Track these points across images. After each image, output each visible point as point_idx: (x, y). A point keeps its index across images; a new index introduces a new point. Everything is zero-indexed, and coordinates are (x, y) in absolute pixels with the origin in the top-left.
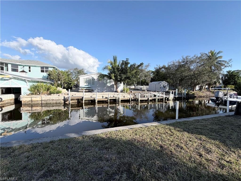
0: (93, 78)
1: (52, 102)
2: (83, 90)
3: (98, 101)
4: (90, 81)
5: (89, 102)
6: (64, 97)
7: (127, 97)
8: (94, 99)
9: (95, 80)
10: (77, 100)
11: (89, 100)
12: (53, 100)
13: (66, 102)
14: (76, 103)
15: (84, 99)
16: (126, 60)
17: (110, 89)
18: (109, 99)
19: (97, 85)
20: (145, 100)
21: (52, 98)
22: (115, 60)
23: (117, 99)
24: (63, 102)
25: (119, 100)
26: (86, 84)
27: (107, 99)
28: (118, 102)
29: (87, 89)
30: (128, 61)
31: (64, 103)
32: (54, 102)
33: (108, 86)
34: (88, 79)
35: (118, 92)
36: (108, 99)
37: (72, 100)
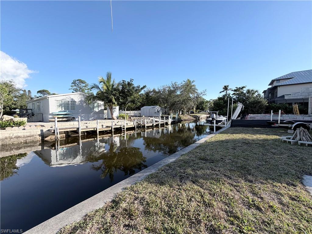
0: (72, 99)
1: (16, 141)
3: (99, 132)
4: (68, 104)
5: (84, 134)
6: (42, 131)
7: (130, 124)
9: (76, 103)
10: (65, 133)
11: (84, 132)
12: (19, 137)
13: (46, 139)
14: (63, 138)
16: (131, 81)
17: (99, 116)
19: (80, 111)
20: (150, 126)
21: (15, 135)
22: (109, 77)
23: (122, 128)
24: (40, 138)
25: (124, 128)
26: (60, 109)
28: (123, 130)
30: (132, 82)
31: (42, 140)
32: (22, 140)
33: (96, 111)
34: (63, 102)
35: (114, 119)
36: (112, 129)
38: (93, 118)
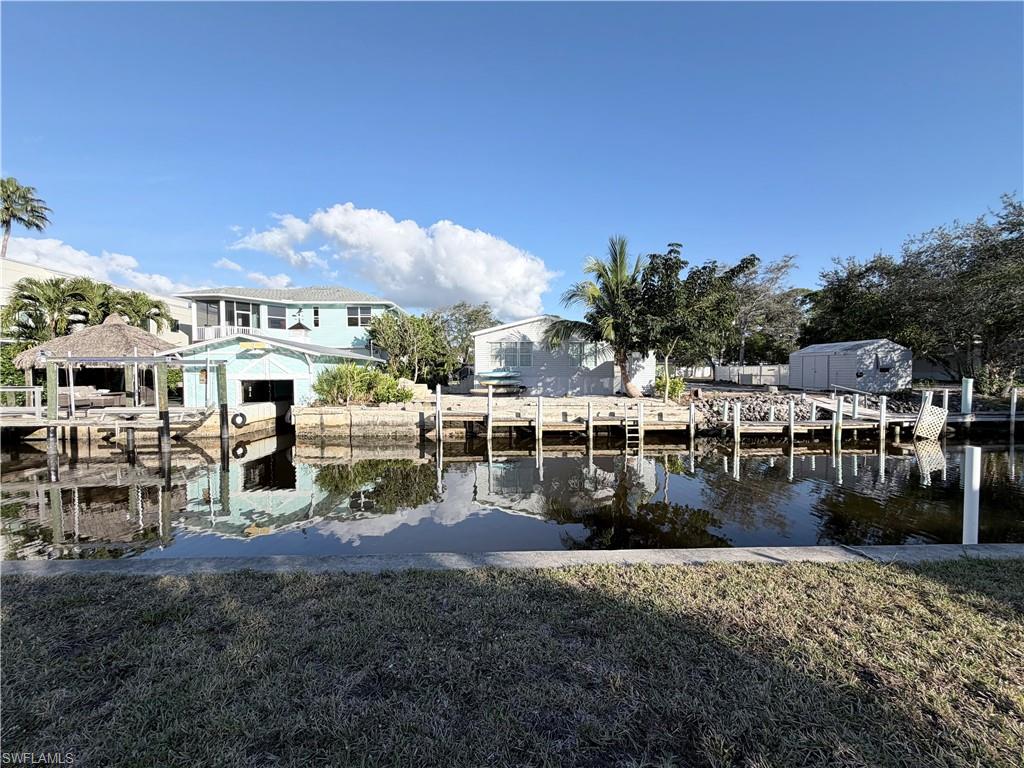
0: (524, 337)
1: (380, 431)
2: (487, 386)
3: (544, 433)
4: (515, 350)
5: (511, 435)
6: (421, 414)
7: (672, 419)
8: (530, 422)
9: (534, 348)
10: (465, 427)
11: (510, 427)
12: (385, 424)
13: (427, 435)
14: (462, 438)
15: (491, 425)
16: (670, 252)
17: (598, 384)
18: (591, 425)
19: (543, 368)
20: (770, 435)
21: (381, 419)
22: (618, 255)
23: (627, 428)
24: (416, 431)
25: (636, 431)
26: (497, 365)
27: (584, 426)
28: (631, 439)
29: (502, 383)
30: (678, 252)
31: (420, 435)
32: (390, 431)
33: (587, 369)
34: (504, 346)
35: (631, 397)
36: (587, 427)
37: (447, 425)
38: (578, 389)
